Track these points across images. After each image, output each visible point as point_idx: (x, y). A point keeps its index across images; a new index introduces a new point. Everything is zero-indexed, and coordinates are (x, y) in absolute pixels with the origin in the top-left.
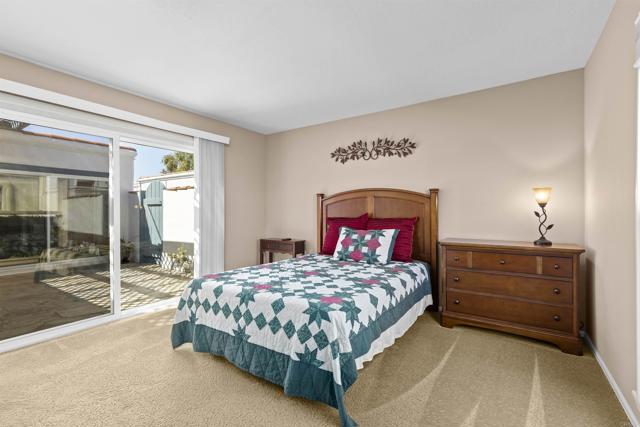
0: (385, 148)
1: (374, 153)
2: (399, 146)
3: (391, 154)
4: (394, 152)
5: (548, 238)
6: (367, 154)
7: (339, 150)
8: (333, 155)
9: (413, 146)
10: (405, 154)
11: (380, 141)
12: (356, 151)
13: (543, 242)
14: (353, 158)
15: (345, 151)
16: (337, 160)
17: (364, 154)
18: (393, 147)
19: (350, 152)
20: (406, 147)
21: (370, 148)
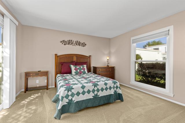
0: (78, 43)
1: (75, 44)
2: (82, 44)
3: (80, 45)
4: (81, 45)
5: (109, 65)
6: (73, 44)
7: (64, 41)
8: (61, 42)
9: (86, 45)
10: (84, 46)
11: (77, 41)
12: (70, 42)
13: (108, 66)
14: (68, 44)
15: (66, 42)
16: (62, 44)
17: (72, 44)
18: (81, 44)
19: (68, 42)
20: (84, 45)
21: (74, 42)
